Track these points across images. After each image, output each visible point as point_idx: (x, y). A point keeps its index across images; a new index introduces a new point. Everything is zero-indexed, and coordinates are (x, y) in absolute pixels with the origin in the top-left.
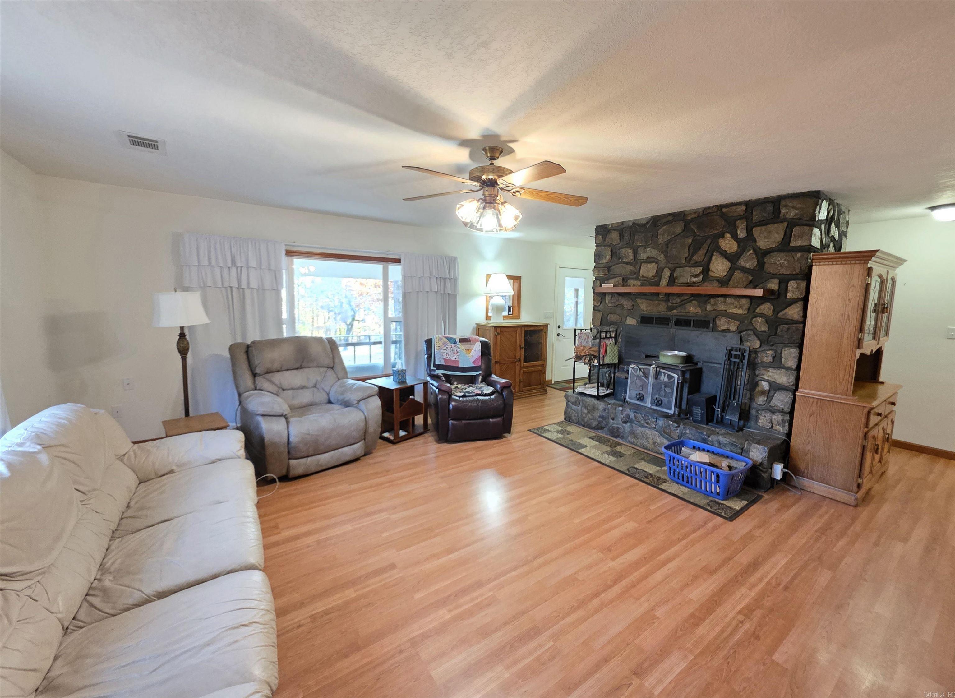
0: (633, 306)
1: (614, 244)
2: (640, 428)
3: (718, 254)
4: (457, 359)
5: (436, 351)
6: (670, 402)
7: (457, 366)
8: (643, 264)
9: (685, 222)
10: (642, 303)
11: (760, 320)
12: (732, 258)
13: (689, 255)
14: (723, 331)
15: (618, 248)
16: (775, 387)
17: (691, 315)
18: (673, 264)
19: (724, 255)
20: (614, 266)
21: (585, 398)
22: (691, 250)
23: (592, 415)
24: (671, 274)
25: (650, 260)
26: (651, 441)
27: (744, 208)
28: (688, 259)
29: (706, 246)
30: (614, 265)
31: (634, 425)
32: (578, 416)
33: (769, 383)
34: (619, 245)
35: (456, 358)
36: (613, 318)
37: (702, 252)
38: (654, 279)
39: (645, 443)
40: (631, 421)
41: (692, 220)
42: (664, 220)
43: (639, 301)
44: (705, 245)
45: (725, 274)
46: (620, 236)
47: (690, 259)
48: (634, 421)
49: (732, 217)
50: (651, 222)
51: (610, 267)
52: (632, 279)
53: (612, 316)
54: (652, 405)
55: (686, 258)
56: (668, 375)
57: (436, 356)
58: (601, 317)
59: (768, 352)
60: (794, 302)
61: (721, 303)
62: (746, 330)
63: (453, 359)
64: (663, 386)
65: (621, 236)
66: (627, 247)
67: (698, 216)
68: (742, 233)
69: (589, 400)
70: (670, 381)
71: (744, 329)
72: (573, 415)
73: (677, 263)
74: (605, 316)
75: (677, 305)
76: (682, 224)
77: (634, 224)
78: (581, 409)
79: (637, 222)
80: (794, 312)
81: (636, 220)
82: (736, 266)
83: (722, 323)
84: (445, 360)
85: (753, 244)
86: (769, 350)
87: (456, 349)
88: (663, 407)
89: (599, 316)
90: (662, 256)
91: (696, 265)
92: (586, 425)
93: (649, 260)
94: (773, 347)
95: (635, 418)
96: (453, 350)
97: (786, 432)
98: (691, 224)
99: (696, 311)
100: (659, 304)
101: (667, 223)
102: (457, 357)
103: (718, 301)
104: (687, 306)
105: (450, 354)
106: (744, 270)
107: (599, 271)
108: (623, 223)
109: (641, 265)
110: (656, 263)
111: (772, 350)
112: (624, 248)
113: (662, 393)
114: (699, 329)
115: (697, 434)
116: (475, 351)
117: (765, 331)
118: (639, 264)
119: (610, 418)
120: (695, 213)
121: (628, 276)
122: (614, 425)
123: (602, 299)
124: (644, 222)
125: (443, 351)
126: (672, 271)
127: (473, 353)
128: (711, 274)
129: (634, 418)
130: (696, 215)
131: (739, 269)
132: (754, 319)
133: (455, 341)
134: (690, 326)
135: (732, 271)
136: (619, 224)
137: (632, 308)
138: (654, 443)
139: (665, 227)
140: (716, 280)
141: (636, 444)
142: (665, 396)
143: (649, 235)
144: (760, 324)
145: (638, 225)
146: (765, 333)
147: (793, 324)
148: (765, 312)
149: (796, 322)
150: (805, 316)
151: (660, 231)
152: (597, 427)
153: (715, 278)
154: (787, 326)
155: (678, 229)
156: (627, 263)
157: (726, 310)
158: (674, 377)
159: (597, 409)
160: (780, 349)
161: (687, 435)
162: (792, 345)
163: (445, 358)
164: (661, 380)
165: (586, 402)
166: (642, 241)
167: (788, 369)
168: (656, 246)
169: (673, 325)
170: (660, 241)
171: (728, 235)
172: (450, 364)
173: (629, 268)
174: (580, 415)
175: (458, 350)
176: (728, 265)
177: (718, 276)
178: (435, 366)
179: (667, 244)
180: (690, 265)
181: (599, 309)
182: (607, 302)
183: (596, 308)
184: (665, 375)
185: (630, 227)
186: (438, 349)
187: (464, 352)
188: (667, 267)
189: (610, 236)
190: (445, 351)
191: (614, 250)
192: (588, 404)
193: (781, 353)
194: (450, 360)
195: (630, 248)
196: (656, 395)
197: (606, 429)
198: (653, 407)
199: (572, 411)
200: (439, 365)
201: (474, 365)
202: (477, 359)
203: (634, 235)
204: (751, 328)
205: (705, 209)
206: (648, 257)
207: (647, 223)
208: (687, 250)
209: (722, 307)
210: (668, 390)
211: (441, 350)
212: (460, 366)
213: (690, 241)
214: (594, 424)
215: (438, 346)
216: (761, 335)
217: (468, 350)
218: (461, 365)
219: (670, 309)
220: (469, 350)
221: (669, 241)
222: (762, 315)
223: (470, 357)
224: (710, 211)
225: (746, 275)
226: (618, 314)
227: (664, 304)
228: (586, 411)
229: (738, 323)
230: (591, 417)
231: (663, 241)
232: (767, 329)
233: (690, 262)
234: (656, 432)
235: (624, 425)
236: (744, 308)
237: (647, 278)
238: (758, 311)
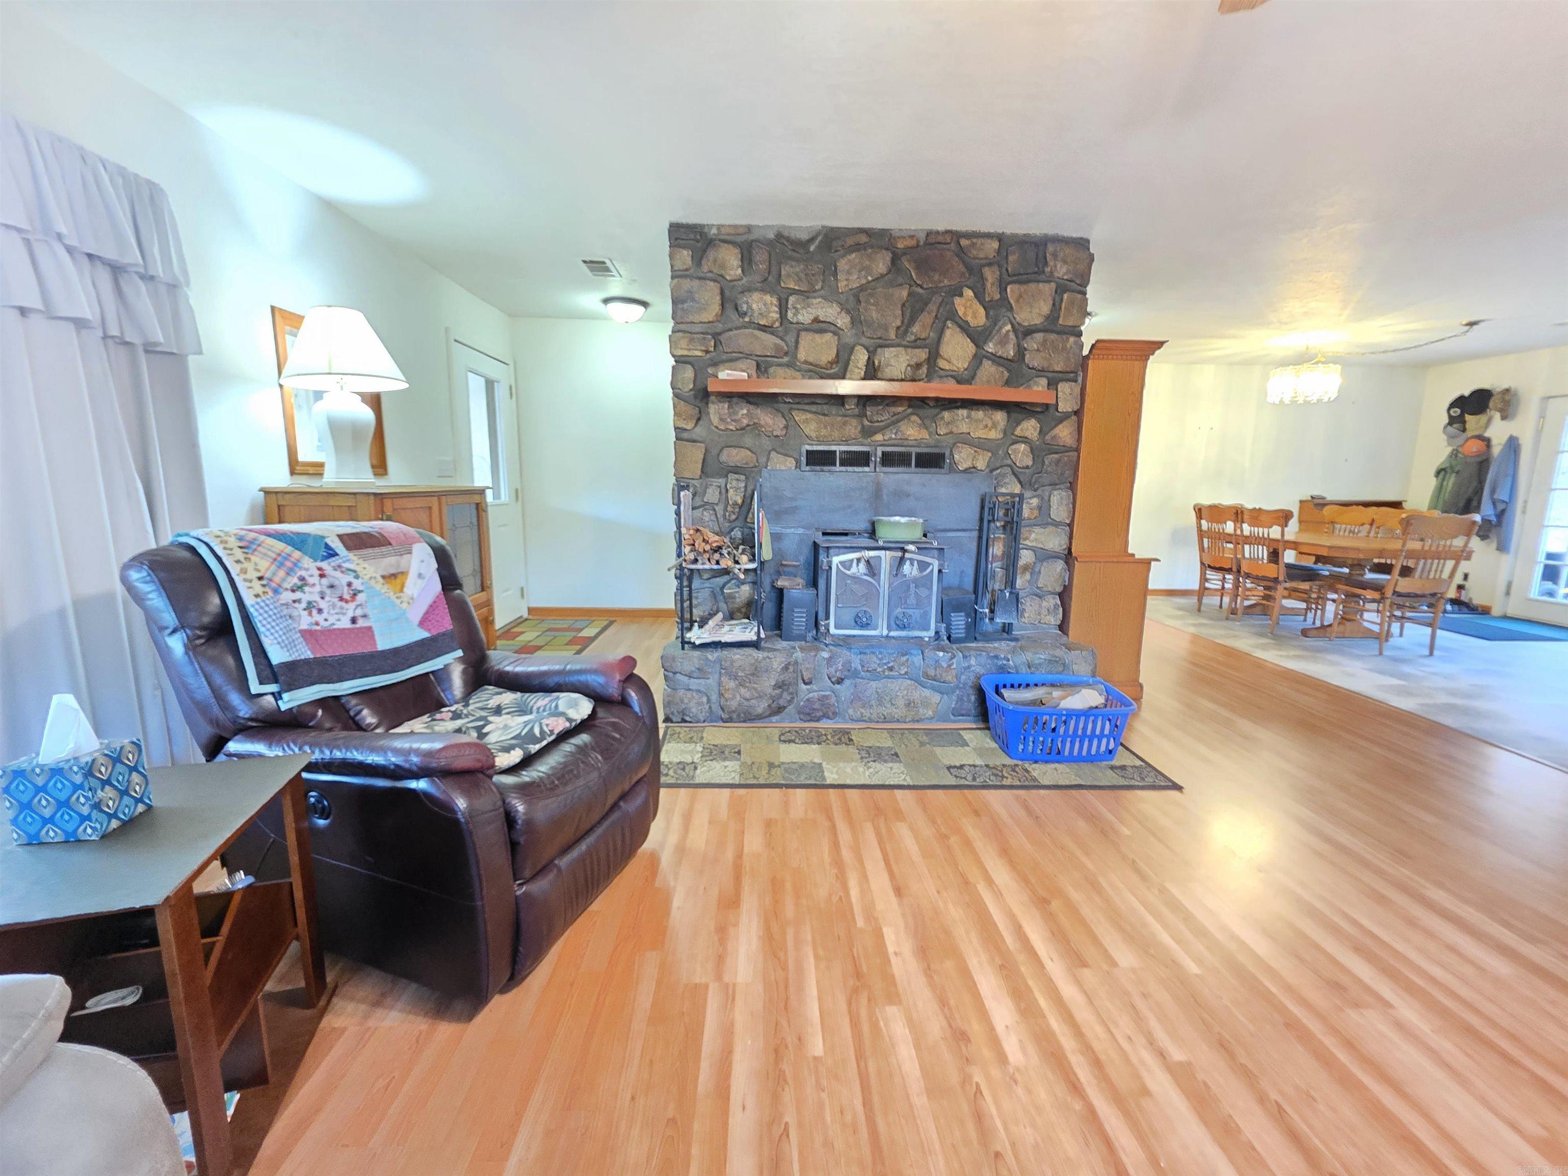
0: (786, 427)
1: (728, 278)
2: (874, 684)
3: (955, 327)
4: (361, 623)
5: (249, 601)
6: (926, 616)
7: (368, 649)
8: (803, 334)
9: (893, 253)
10: (806, 421)
11: (1022, 447)
12: (978, 337)
13: (903, 322)
14: (966, 471)
15: (740, 289)
16: (1044, 556)
17: (911, 443)
18: (872, 338)
19: (964, 328)
20: (731, 333)
21: (726, 653)
22: (908, 314)
23: (749, 689)
24: (869, 358)
25: (819, 326)
26: (901, 703)
27: (996, 245)
28: (903, 331)
29: (932, 307)
30: (730, 330)
31: (858, 680)
32: (709, 701)
33: (1034, 551)
34: (740, 283)
35: (354, 620)
36: (734, 456)
37: (926, 319)
38: (831, 368)
39: (888, 711)
40: (855, 674)
41: (907, 251)
42: (850, 241)
43: (799, 416)
44: (930, 306)
45: (966, 366)
46: (742, 260)
47: (906, 332)
48: (860, 673)
49: (975, 258)
50: (820, 238)
51: (720, 334)
52: (779, 365)
53: (734, 451)
54: (889, 629)
55: (898, 328)
56: (919, 562)
57: (261, 629)
58: (702, 456)
59: (1031, 501)
60: (1066, 416)
61: (963, 419)
62: (1001, 467)
63: (345, 623)
64: (912, 586)
65: (747, 260)
66: (763, 290)
67: (918, 246)
68: (992, 292)
69: (737, 655)
70: (925, 573)
71: (998, 465)
72: (692, 704)
73: (880, 338)
74: (714, 452)
75: (881, 424)
76: (888, 256)
77: (779, 236)
78: (720, 684)
79: (786, 234)
80: (1064, 433)
81: (784, 227)
82: (984, 353)
83: (963, 457)
84: (309, 635)
85: (1009, 314)
86: (1033, 497)
87: (344, 579)
88: (913, 629)
89: (696, 454)
90: (847, 319)
91: (916, 344)
92: (735, 716)
93: (816, 326)
94: (1037, 493)
95: (863, 666)
96: (332, 586)
97: (1059, 622)
98: (903, 259)
99: (921, 437)
100: (845, 424)
101: (857, 247)
102: (359, 612)
103: (958, 415)
104: (903, 426)
105: (323, 604)
106: (997, 359)
107: (691, 340)
108: (749, 229)
109: (798, 336)
110: (835, 333)
111: (1035, 496)
112: (756, 290)
113: (912, 600)
114: (925, 470)
115: (989, 661)
116: (420, 576)
117: (1027, 467)
118: (795, 334)
119: (800, 681)
120: (912, 237)
121: (769, 359)
122: (811, 695)
123: (700, 412)
124: (804, 236)
125: (287, 596)
126: (872, 353)
127: (412, 586)
128: (942, 364)
129: (860, 668)
130: (913, 243)
131: (988, 358)
132: (1013, 447)
133: (327, 546)
134: (909, 465)
135: (978, 359)
136: (741, 231)
137: (784, 432)
138: (909, 704)
139: (853, 255)
140: (952, 376)
141: (870, 718)
142: (918, 605)
143: (816, 268)
144: (1021, 455)
145: (788, 239)
146: (1027, 471)
147: (1067, 452)
148: (1028, 434)
149: (1068, 449)
150: (1079, 440)
151: (843, 264)
152: (768, 713)
153: (951, 373)
154: (1056, 456)
155: (881, 264)
156: (764, 328)
157: (969, 433)
158: (929, 564)
159: (767, 671)
160: (1047, 494)
161: (973, 668)
162: (1062, 486)
163: (304, 626)
164: (905, 575)
165: (732, 662)
166: (800, 279)
167: (1056, 524)
168: (832, 296)
169: (878, 464)
170: (842, 285)
171: (968, 293)
172: (334, 650)
173: (769, 340)
174: (714, 697)
175: (357, 584)
176: (971, 348)
177: (955, 369)
178: (269, 673)
179: (858, 294)
180: (905, 343)
181: (694, 437)
182: (715, 419)
183: (685, 435)
184: (912, 564)
185: (770, 243)
186: (258, 589)
187: (380, 587)
188: (860, 345)
189: (711, 254)
190: (298, 595)
191: (727, 293)
192: (736, 665)
193: (1049, 500)
194: (331, 633)
195: (772, 292)
196: (897, 607)
197: (791, 709)
198: (892, 634)
199: (689, 694)
200: (291, 666)
201: (425, 634)
202: (433, 607)
203: (779, 264)
204: (1009, 462)
205: (929, 233)
206: (816, 320)
207: (812, 240)
208: (899, 312)
209: (964, 428)
210: (923, 592)
211: (276, 591)
212: (380, 647)
213: (905, 293)
214: (761, 707)
215: (253, 575)
216: (1021, 473)
217: (394, 578)
218: (383, 643)
219: (867, 433)
220: (394, 576)
221: (862, 288)
222: (1024, 440)
223: (405, 605)
224: (940, 239)
225: (1001, 369)
226: (747, 448)
227: (854, 422)
228: (732, 684)
229: (990, 454)
230: (748, 695)
231: (847, 285)
232: (1030, 463)
233: (903, 338)
234: (909, 682)
235: (837, 686)
236: (999, 428)
237: (816, 366)
238: (1018, 432)
